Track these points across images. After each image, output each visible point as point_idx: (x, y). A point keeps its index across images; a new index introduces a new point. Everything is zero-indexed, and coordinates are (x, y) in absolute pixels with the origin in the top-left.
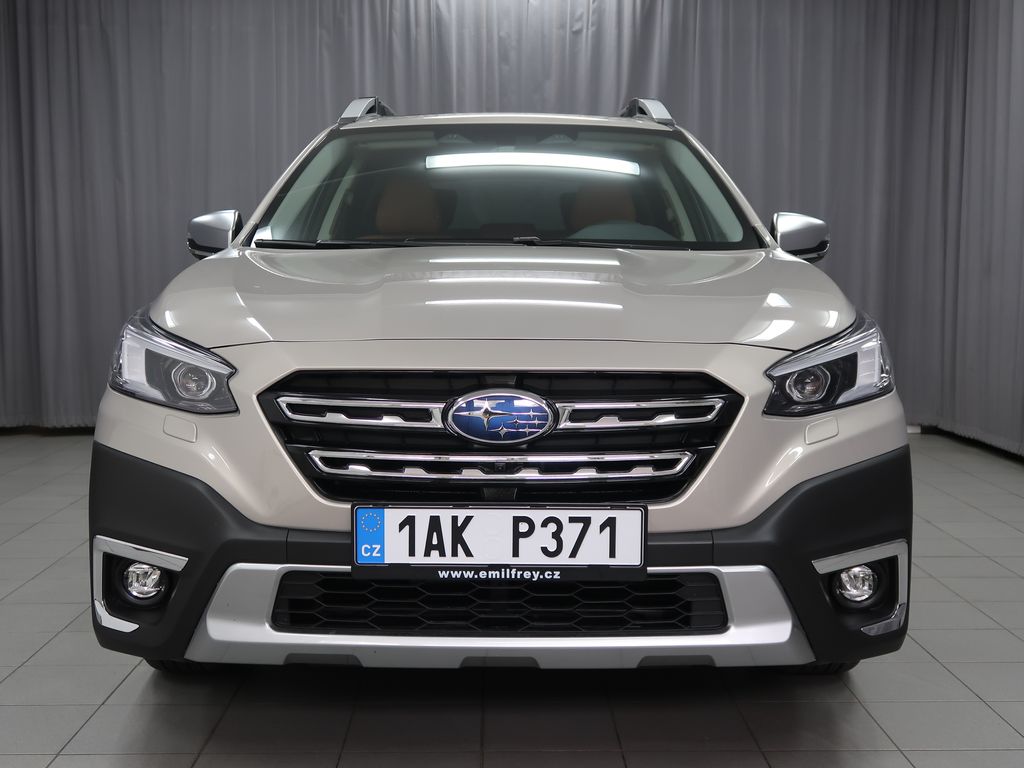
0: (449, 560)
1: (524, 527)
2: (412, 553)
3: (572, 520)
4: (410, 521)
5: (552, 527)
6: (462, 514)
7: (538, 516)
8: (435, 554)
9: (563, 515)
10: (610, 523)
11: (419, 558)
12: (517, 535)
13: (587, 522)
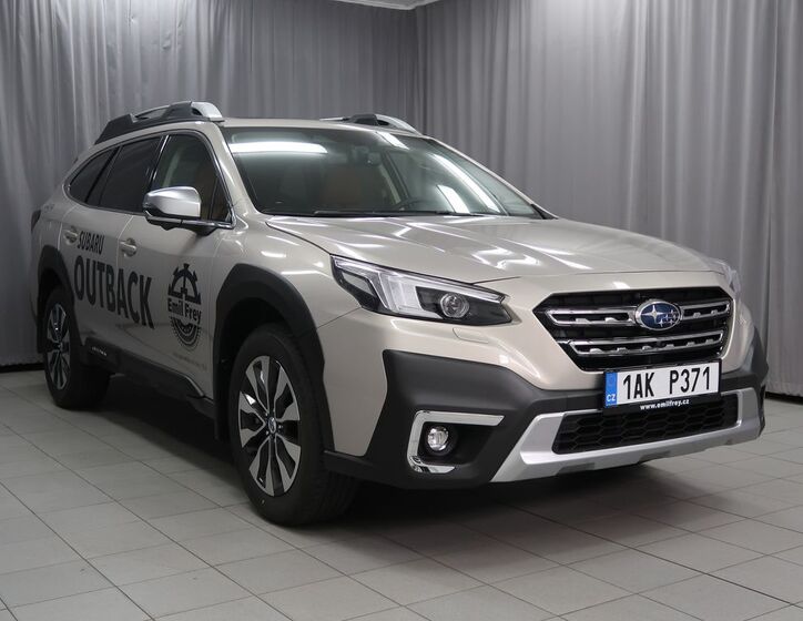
0: (644, 399)
1: (674, 377)
2: (629, 398)
3: (693, 370)
4: (628, 378)
5: (685, 375)
6: (650, 371)
7: (680, 369)
8: (638, 396)
9: (689, 368)
10: (707, 370)
11: (632, 400)
12: (672, 381)
13: (698, 370)
